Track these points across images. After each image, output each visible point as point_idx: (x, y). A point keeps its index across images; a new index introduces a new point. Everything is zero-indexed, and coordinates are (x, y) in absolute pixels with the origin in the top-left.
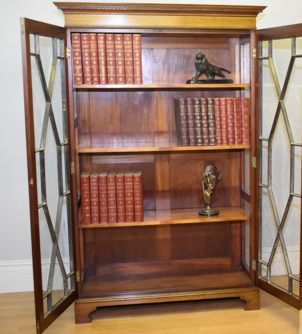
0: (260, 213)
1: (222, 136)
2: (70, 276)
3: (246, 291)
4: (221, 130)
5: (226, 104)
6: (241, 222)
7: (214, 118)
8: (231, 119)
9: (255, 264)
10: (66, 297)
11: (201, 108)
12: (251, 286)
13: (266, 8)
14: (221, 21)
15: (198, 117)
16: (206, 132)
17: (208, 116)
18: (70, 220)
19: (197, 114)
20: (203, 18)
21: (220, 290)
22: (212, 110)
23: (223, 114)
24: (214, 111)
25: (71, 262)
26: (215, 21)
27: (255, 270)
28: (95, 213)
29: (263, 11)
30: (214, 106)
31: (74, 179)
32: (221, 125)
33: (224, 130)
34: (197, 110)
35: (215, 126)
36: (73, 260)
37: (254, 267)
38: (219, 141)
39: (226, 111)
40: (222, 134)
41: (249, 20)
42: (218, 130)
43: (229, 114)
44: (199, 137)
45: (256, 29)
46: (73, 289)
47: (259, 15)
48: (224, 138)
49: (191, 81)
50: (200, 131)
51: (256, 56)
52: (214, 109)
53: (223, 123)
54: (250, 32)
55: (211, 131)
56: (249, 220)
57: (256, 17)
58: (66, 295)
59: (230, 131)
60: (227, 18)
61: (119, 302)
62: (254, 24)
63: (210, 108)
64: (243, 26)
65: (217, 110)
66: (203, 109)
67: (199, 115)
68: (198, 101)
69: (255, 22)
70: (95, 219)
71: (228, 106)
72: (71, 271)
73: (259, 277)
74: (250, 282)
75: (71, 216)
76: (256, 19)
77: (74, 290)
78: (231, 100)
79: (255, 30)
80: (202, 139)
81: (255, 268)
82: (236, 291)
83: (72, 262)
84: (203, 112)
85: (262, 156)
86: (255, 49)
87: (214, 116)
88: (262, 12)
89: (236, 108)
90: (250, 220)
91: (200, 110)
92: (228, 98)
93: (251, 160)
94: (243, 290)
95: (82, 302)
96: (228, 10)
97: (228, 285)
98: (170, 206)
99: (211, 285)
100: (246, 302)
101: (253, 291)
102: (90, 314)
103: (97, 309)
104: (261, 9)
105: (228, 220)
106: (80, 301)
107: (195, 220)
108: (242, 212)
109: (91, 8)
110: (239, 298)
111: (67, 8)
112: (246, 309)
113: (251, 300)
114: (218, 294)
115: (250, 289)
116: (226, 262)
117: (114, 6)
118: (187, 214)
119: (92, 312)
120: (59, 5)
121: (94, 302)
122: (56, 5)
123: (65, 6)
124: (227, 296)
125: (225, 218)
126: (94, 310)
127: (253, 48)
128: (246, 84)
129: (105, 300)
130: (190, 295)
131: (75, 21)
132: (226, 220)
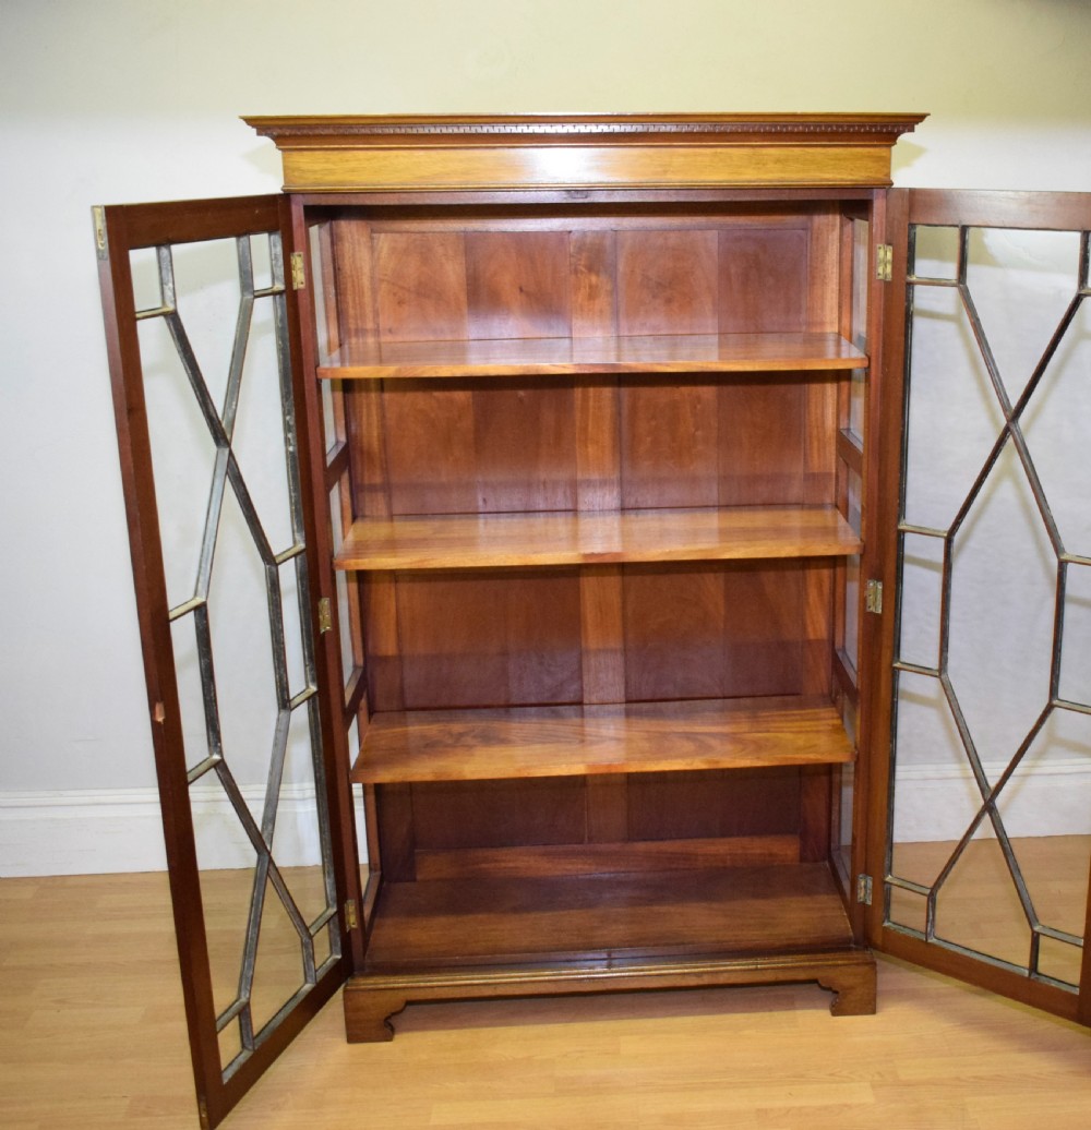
2: (328, 921)
3: (838, 965)
6: (830, 770)
9: (869, 886)
10: (308, 987)
12: (853, 945)
13: (927, 118)
14: (778, 161)
18: (320, 768)
20: (721, 153)
21: (760, 960)
25: (327, 881)
26: (758, 164)
27: (869, 903)
29: (916, 126)
31: (329, 647)
36: (332, 875)
37: (864, 894)
41: (870, 156)
45: (892, 185)
46: (337, 954)
47: (904, 138)
51: (888, 270)
54: (872, 196)
56: (853, 763)
57: (890, 146)
58: (309, 980)
60: (796, 150)
62: (885, 171)
64: (850, 177)
69: (887, 161)
72: (328, 906)
74: (851, 934)
75: (322, 756)
76: (890, 151)
77: (339, 957)
79: (887, 189)
81: (868, 898)
82: (807, 964)
83: (330, 881)
86: (887, 248)
88: (912, 130)
90: (856, 763)
93: (863, 588)
94: (828, 960)
95: (363, 987)
96: (801, 128)
97: (785, 942)
98: (623, 692)
99: (736, 941)
100: (836, 992)
101: (858, 964)
102: (389, 1017)
103: (408, 1007)
104: (910, 121)
105: (789, 763)
106: (357, 985)
107: (689, 761)
108: (833, 726)
109: (363, 131)
110: (815, 981)
111: (287, 133)
112: (837, 1011)
113: (852, 988)
114: (757, 969)
115: (849, 959)
116: (785, 849)
117: (435, 125)
118: (668, 730)
119: (394, 1014)
120: (262, 125)
121: (398, 989)
122: (253, 126)
123: (280, 127)
124: (782, 976)
125: (779, 756)
126: (398, 1009)
127: (878, 245)
128: (853, 360)
129: (428, 984)
130: (672, 971)
131: (315, 172)
132: (784, 763)
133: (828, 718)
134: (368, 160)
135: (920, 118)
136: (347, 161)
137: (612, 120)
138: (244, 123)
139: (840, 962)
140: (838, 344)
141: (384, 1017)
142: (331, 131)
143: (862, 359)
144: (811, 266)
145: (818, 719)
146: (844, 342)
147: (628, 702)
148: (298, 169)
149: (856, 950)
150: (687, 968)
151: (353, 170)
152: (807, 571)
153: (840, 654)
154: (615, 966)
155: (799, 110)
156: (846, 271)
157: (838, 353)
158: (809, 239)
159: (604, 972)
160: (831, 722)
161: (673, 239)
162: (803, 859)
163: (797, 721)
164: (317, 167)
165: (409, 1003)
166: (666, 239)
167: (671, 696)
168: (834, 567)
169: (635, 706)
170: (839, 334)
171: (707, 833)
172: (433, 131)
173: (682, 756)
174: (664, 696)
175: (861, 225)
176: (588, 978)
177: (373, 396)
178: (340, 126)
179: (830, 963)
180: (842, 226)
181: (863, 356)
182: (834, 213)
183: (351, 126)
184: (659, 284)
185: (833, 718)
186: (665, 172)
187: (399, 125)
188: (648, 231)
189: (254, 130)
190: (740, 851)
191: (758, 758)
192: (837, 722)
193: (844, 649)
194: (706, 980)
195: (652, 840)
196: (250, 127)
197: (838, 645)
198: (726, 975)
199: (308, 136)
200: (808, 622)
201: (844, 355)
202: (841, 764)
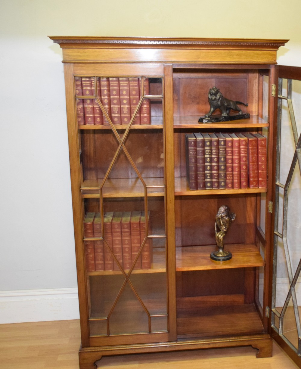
0: (275, 261)
1: (233, 180)
4: (233, 173)
5: (239, 146)
6: (255, 269)
7: (226, 160)
8: (245, 161)
9: (269, 311)
11: (211, 150)
12: (264, 332)
13: (289, 41)
14: (237, 55)
15: (208, 160)
16: (216, 174)
17: (218, 158)
19: (207, 156)
20: (218, 52)
21: (230, 338)
22: (224, 152)
23: (236, 157)
24: (226, 152)
26: (230, 56)
27: (269, 317)
28: (100, 260)
29: (285, 44)
30: (226, 147)
32: (232, 168)
33: (236, 173)
34: (207, 151)
35: (226, 168)
37: (267, 314)
38: (230, 185)
39: (239, 153)
40: (233, 178)
41: (270, 54)
42: (229, 173)
43: (242, 155)
44: (208, 180)
45: (277, 64)
47: (281, 48)
48: (236, 181)
49: (204, 120)
50: (210, 174)
51: (275, 93)
52: (226, 150)
53: (236, 165)
54: (270, 67)
55: (221, 174)
56: (264, 267)
57: (276, 50)
59: (243, 174)
60: (244, 51)
61: (125, 350)
62: (275, 59)
63: (221, 150)
64: (263, 61)
65: (229, 151)
66: (213, 150)
67: (209, 158)
68: (208, 142)
69: (275, 56)
70: (100, 267)
71: (242, 147)
73: (272, 325)
74: (263, 328)
76: (276, 53)
78: (245, 140)
79: (275, 65)
80: (211, 183)
81: (269, 315)
82: (248, 339)
84: (214, 153)
85: (278, 202)
86: (275, 86)
87: (225, 158)
88: (284, 45)
89: (252, 149)
90: (265, 266)
91: (210, 152)
92: (242, 139)
93: (267, 204)
95: (86, 351)
96: (245, 44)
97: (240, 332)
98: (181, 243)
99: (222, 331)
100: (258, 349)
101: (266, 339)
102: (95, 362)
103: (102, 358)
104: (283, 42)
105: (241, 267)
106: (84, 350)
107: (206, 267)
108: (256, 254)
109: (92, 42)
110: (250, 345)
111: (65, 42)
112: (258, 356)
113: (264, 348)
114: (230, 342)
115: (263, 337)
116: (239, 299)
117: (118, 40)
118: (198, 256)
119: (97, 361)
120: (55, 39)
121: (99, 351)
122: (52, 39)
123: (62, 40)
124: (238, 344)
125: (238, 264)
126: (99, 359)
127: (272, 85)
128: (264, 124)
129: (110, 349)
130: (199, 343)
131: (74, 56)
132: (240, 267)
133: (254, 251)
134: (93, 52)
135: (287, 41)
136: (86, 52)
137: (180, 40)
138: (49, 38)
139: (259, 338)
140: (258, 119)
141: (93, 362)
142: (80, 42)
143: (267, 124)
144: (248, 91)
145: (251, 252)
146: (260, 118)
147: (183, 246)
148: (68, 55)
149: (265, 334)
150: (204, 342)
151: (87, 56)
152: (247, 198)
153: (259, 228)
154: (178, 341)
155: (245, 38)
156: (260, 93)
157: (258, 122)
158: (247, 82)
159: (175, 344)
160: (255, 252)
161: (200, 82)
162: (245, 303)
163: (244, 252)
164: (75, 54)
165: (103, 356)
166: (197, 81)
167: (198, 244)
168: (256, 197)
169: (185, 248)
170: (258, 116)
171: (211, 294)
172: (117, 42)
173: (203, 265)
174: (196, 244)
175: (266, 78)
176: (169, 346)
177: (92, 135)
178: (83, 40)
179: (256, 339)
180: (259, 78)
181: (267, 123)
182: (256, 73)
183: (88, 40)
184: (195, 97)
185: (256, 251)
186: (198, 58)
187: (105, 40)
188: (191, 78)
189: (52, 41)
190: (223, 300)
191: (230, 265)
192: (257, 252)
193: (260, 227)
194: (211, 346)
195: (191, 296)
196: (51, 40)
197: (258, 225)
198: (219, 344)
199: (72, 44)
200: (247, 217)
201: (260, 122)
202: (259, 267)
